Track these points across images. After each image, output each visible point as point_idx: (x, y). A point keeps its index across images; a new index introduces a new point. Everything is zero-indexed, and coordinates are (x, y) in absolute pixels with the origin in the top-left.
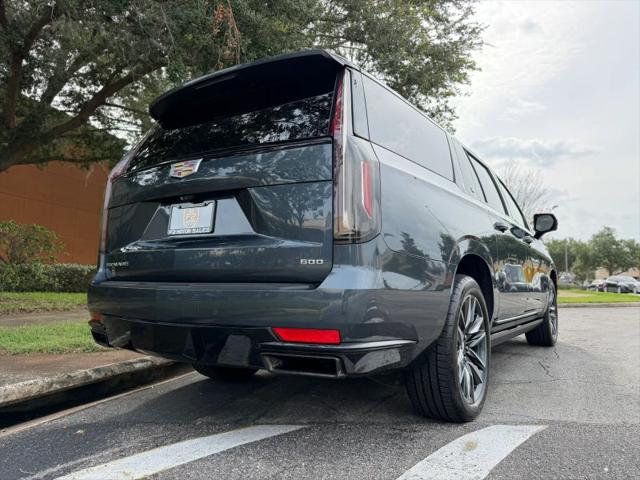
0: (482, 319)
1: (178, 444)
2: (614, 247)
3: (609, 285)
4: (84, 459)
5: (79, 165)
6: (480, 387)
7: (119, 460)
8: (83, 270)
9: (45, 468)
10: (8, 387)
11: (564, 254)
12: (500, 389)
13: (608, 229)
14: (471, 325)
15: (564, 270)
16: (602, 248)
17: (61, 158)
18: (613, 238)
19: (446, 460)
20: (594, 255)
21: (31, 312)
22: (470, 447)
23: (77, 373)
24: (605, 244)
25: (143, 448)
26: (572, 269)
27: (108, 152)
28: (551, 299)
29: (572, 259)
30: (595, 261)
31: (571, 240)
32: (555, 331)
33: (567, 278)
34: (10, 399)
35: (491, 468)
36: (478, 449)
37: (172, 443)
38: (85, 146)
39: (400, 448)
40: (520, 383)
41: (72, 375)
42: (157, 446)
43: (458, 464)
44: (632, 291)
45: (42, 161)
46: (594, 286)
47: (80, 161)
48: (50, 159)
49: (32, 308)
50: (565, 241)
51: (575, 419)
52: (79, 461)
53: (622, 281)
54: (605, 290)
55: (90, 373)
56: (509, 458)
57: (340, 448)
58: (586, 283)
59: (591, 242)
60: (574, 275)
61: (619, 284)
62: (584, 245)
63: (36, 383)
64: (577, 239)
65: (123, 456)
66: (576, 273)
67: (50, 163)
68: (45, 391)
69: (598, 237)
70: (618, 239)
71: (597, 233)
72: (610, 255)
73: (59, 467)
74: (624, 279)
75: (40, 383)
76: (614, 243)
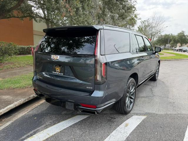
0: (134, 87)
1: (59, 124)
2: (184, 37)
3: (180, 49)
4: (38, 129)
5: (20, 19)
6: (132, 104)
7: (46, 129)
8: (25, 48)
9: (30, 132)
10: (16, 103)
11: (168, 39)
12: (138, 100)
13: (183, 31)
14: (131, 90)
15: (168, 44)
16: (180, 37)
17: (15, 17)
18: (184, 34)
19: (120, 130)
20: (178, 40)
21: (14, 68)
22: (127, 125)
23: (31, 96)
24: (181, 36)
25: (51, 125)
26: (170, 44)
27: (28, 15)
28: (158, 68)
29: (170, 41)
30: (177, 42)
31: (171, 34)
32: (158, 76)
33: (168, 46)
34: (16, 106)
35: (130, 133)
36: (128, 126)
37: (58, 123)
38: (21, 13)
39: (110, 125)
40: (144, 97)
41: (30, 97)
42: (54, 124)
43: (123, 132)
44: (186, 51)
45: (9, 18)
46: (175, 50)
47: (20, 18)
48: (11, 17)
49: (14, 67)
50: (169, 35)
51: (154, 112)
52: (37, 129)
53: (184, 48)
54: (179, 51)
55: (34, 95)
56: (135, 129)
57: (97, 125)
58: (173, 48)
59: (177, 36)
60: (170, 45)
61: (183, 49)
62: (175, 36)
63: (22, 101)
64: (173, 34)
65: (47, 128)
66: (171, 45)
67: (11, 18)
68: (24, 102)
69: (179, 34)
70: (185, 35)
71: (179, 33)
72: (182, 39)
73: (33, 131)
74: (185, 47)
75: (23, 100)
76: (184, 36)
